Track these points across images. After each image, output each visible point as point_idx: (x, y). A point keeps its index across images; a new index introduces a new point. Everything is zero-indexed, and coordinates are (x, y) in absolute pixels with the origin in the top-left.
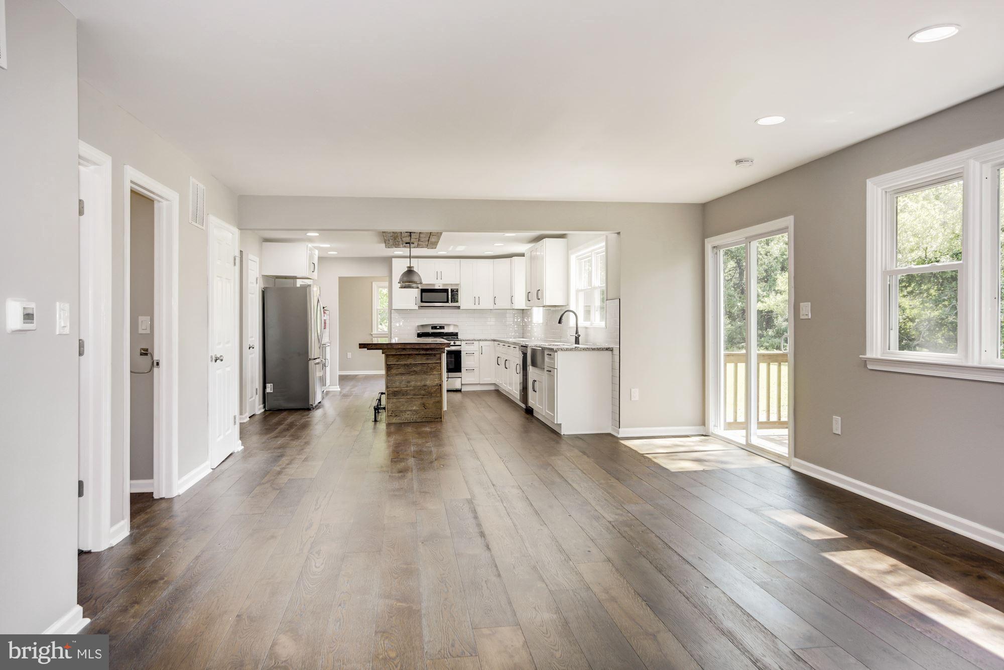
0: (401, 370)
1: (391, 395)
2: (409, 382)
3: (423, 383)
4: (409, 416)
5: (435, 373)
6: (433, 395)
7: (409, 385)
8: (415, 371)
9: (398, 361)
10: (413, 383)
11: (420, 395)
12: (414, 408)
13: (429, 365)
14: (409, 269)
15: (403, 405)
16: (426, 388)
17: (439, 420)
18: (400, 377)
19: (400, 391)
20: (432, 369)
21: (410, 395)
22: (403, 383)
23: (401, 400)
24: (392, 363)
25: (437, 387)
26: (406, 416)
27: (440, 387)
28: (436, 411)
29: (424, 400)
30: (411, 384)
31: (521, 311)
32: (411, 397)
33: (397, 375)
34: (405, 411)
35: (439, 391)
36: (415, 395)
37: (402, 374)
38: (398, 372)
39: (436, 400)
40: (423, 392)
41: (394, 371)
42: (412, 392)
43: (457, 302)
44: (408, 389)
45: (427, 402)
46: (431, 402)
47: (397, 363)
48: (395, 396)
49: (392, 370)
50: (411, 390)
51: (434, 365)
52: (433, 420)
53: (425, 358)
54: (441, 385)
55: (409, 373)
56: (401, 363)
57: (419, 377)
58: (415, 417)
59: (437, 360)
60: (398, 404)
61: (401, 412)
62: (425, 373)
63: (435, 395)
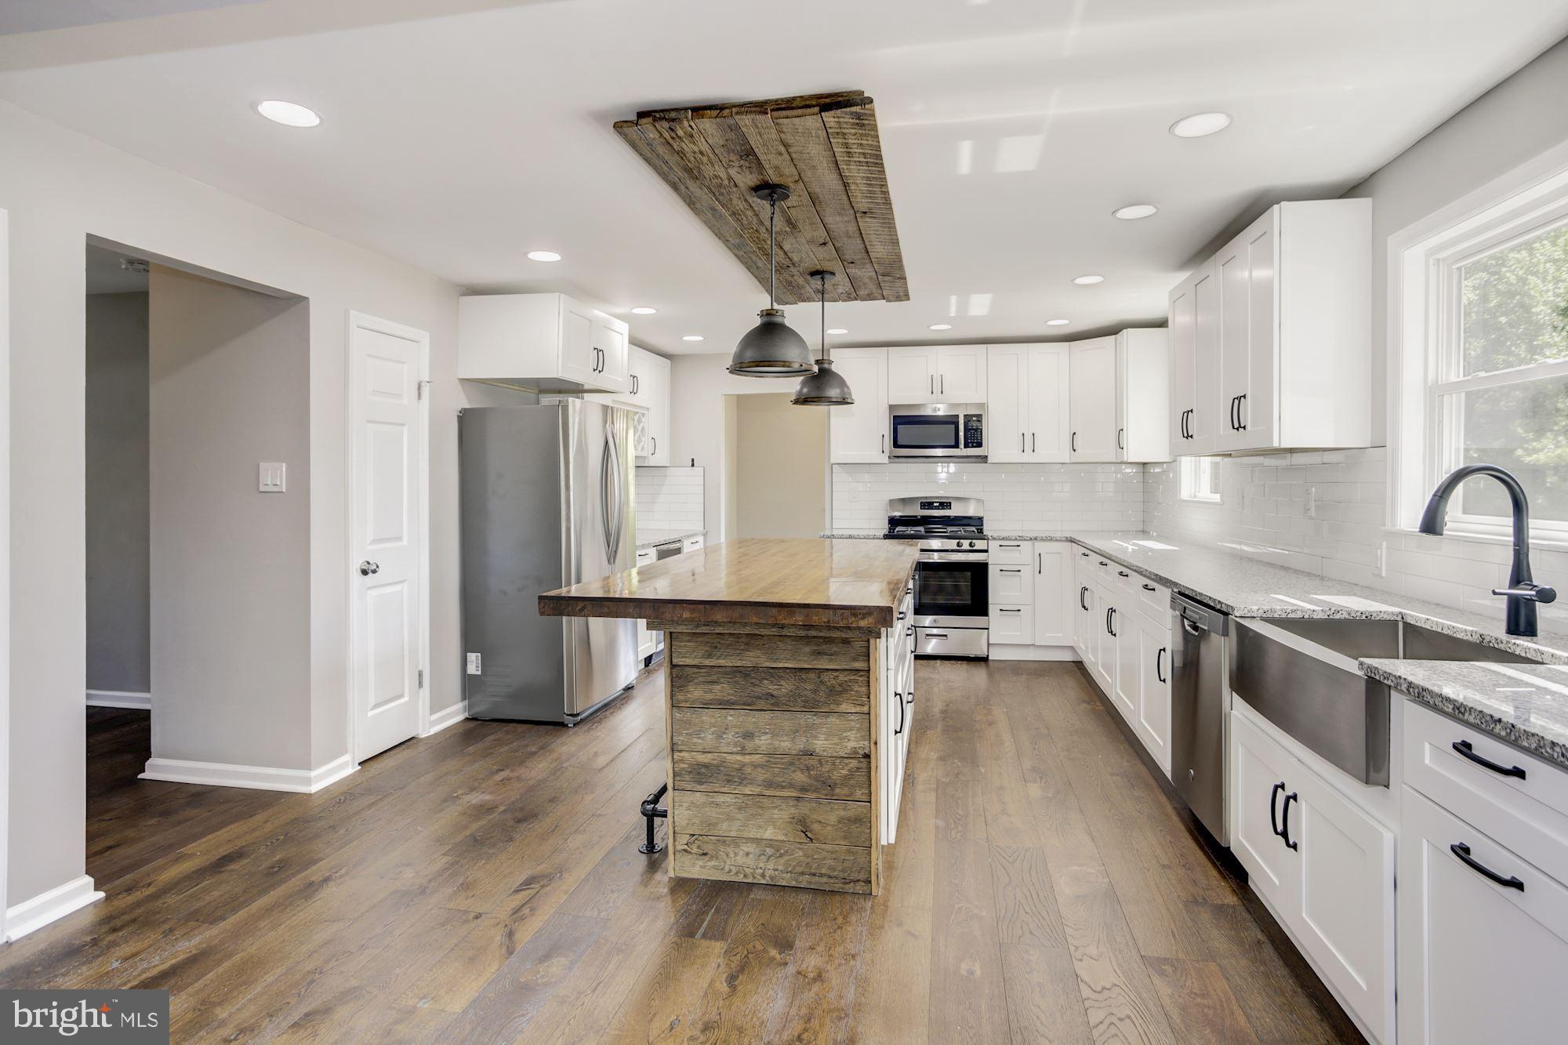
0: (722, 690)
1: (687, 778)
2: (749, 735)
3: (800, 744)
4: (750, 861)
5: (844, 707)
6: (837, 791)
7: (750, 745)
8: (772, 696)
9: (709, 656)
10: (763, 742)
11: (791, 786)
12: (769, 833)
13: (825, 677)
15: (730, 818)
16: (814, 762)
17: (859, 888)
18: (717, 713)
19: (718, 766)
20: (837, 693)
21: (752, 782)
22: (729, 736)
23: (721, 798)
24: (688, 661)
25: (854, 763)
26: (740, 860)
27: (864, 765)
28: (849, 852)
29: (804, 808)
30: (757, 741)
31: (1141, 468)
32: (757, 790)
33: (706, 705)
34: (736, 841)
35: (861, 778)
36: (769, 784)
37: (725, 705)
38: (709, 696)
39: (850, 814)
40: (800, 777)
41: (696, 692)
42: (761, 775)
43: (980, 445)
44: (747, 759)
45: (815, 816)
46: (833, 818)
47: (707, 662)
48: (701, 783)
49: (691, 688)
50: (755, 766)
51: (842, 677)
52: (838, 887)
53: (807, 649)
54: (867, 756)
55: (748, 704)
56: (722, 662)
57: (785, 721)
58: (771, 865)
59: (855, 660)
60: (713, 813)
61: (723, 840)
62: (811, 706)
63: (846, 791)
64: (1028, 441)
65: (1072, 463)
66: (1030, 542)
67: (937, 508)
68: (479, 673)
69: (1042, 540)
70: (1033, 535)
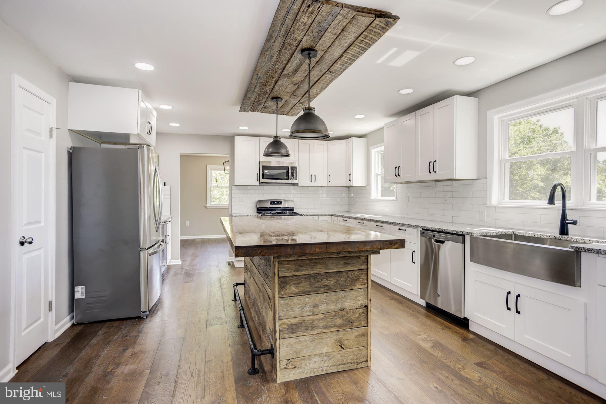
0: (305, 286)
1: (286, 332)
2: (316, 306)
3: (339, 306)
4: (316, 365)
5: (358, 286)
6: (354, 324)
7: (316, 310)
8: (327, 286)
9: (297, 270)
10: (323, 308)
11: (335, 326)
12: (325, 350)
13: (349, 274)
14: (307, 111)
15: (307, 347)
16: (344, 313)
17: (363, 365)
18: (301, 298)
19: (301, 323)
20: (354, 280)
21: (318, 328)
22: (307, 308)
23: (302, 339)
24: (287, 274)
25: (361, 310)
26: (312, 366)
27: (365, 311)
28: (360, 350)
29: (341, 335)
30: (320, 308)
32: (319, 331)
33: (296, 295)
34: (310, 357)
35: (364, 316)
36: (325, 327)
37: (305, 293)
38: (297, 290)
39: (360, 333)
40: (339, 321)
41: (291, 289)
42: (322, 323)
44: (315, 317)
45: (345, 338)
46: (353, 337)
47: (296, 274)
48: (293, 333)
49: (288, 288)
50: (319, 320)
51: (357, 273)
52: (355, 367)
53: (342, 262)
54: (367, 307)
55: (317, 291)
56: (303, 273)
57: (332, 296)
58: (326, 365)
59: (362, 265)
60: (298, 347)
61: (303, 358)
62: (344, 288)
63: (358, 323)
64: (313, 178)
65: (329, 187)
66: (317, 217)
67: (277, 204)
68: (84, 297)
69: (322, 215)
70: (318, 214)
